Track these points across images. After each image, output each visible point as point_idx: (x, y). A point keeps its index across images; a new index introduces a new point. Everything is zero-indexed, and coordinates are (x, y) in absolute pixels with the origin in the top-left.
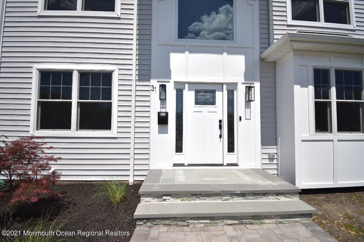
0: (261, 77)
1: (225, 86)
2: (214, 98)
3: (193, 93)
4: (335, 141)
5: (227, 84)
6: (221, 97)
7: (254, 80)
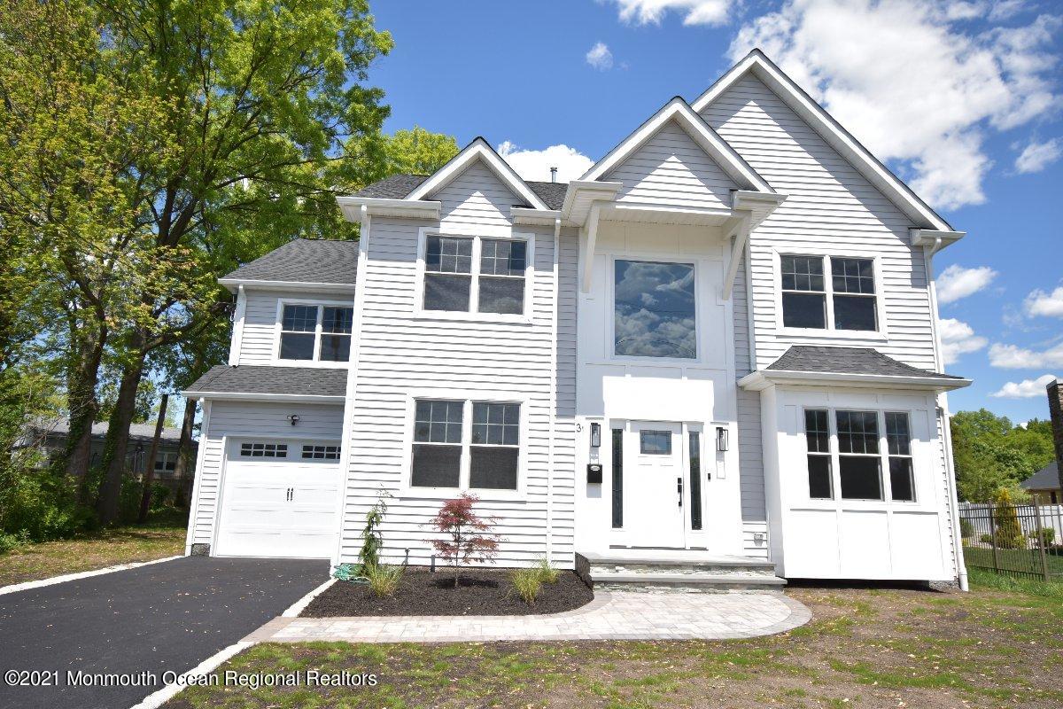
0: (739, 415)
1: (685, 426)
2: (669, 443)
3: (637, 436)
4: (839, 511)
5: (689, 423)
6: (680, 442)
7: (728, 418)
